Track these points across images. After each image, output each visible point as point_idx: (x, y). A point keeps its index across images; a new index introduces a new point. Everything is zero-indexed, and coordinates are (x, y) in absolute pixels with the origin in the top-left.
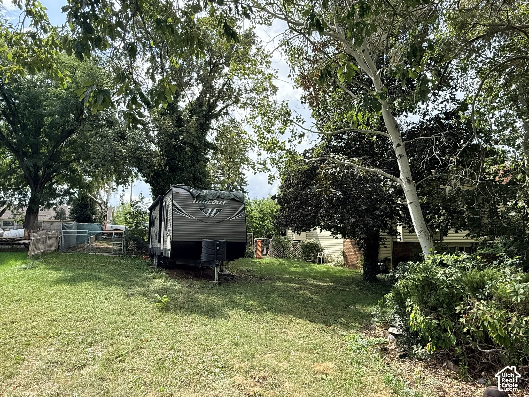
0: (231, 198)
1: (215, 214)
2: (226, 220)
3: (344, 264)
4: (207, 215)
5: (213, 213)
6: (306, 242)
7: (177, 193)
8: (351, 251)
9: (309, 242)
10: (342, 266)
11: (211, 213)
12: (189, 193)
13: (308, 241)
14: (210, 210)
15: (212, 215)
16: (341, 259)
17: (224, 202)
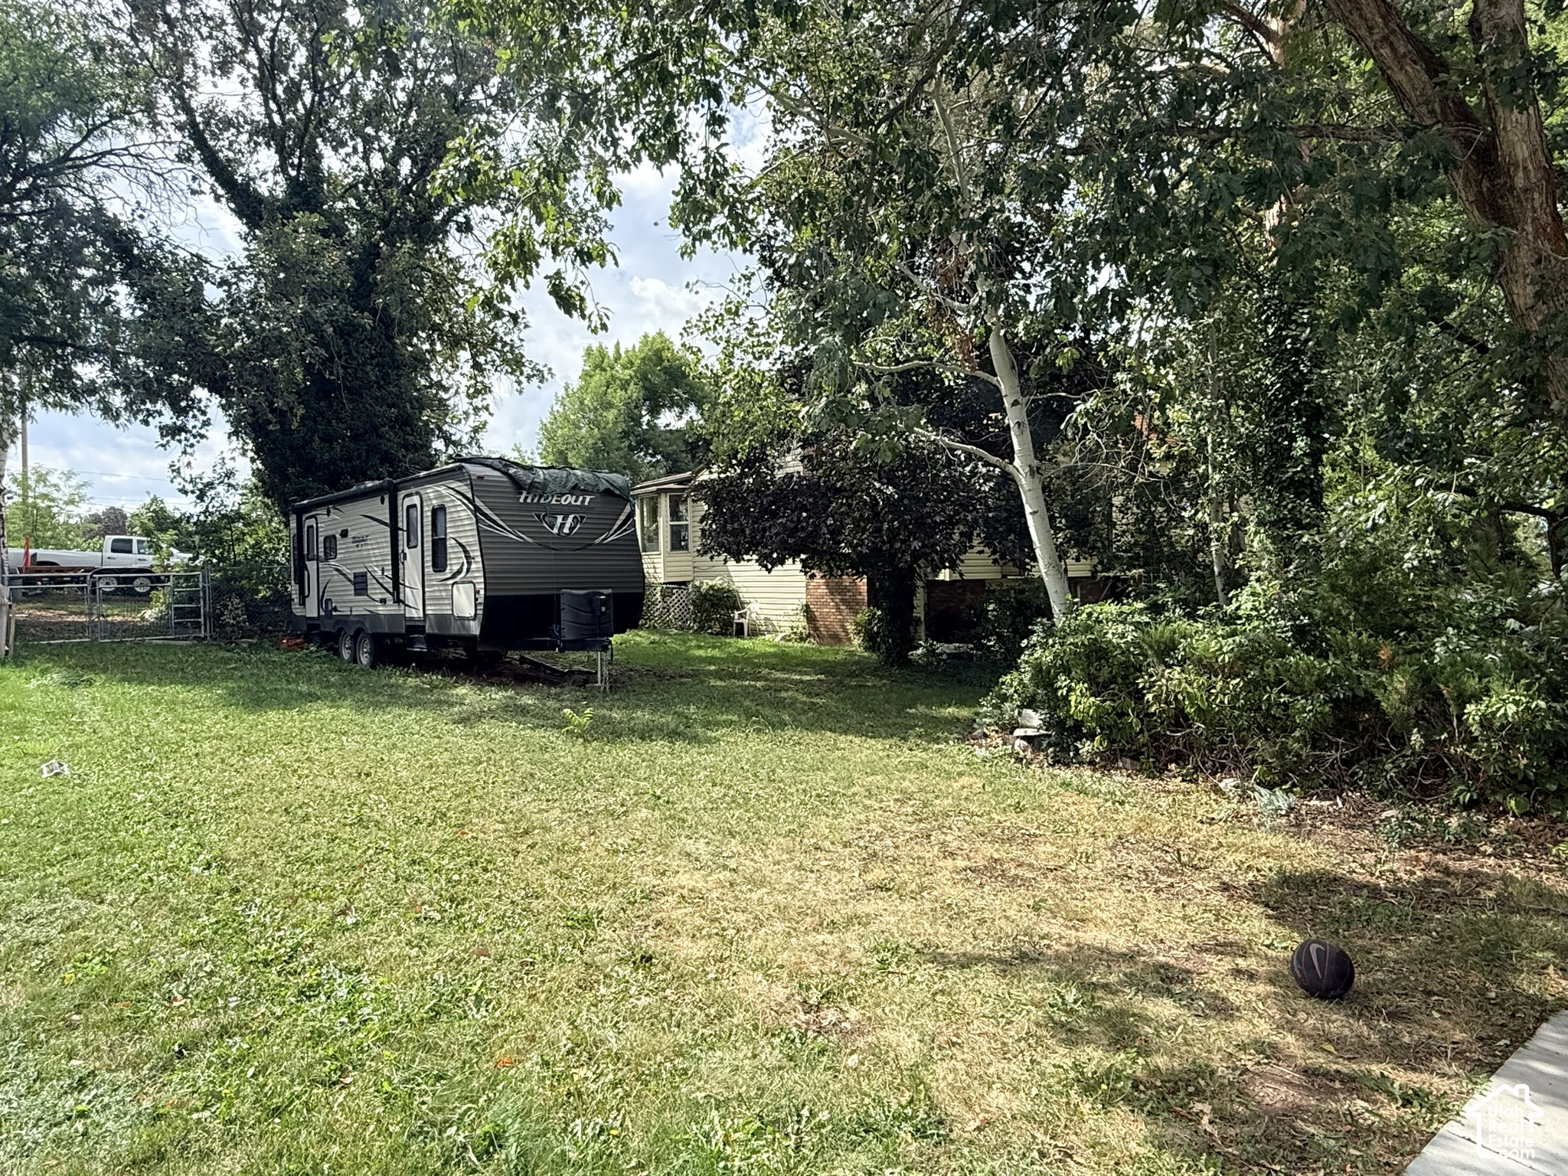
0: (602, 488)
1: (571, 529)
2: (597, 541)
3: (809, 635)
4: (555, 531)
5: (568, 525)
6: (705, 587)
7: (481, 478)
8: (826, 605)
9: (712, 587)
10: (802, 639)
11: (562, 525)
12: (505, 479)
13: (711, 583)
14: (560, 519)
15: (566, 530)
16: (801, 623)
17: (588, 498)
